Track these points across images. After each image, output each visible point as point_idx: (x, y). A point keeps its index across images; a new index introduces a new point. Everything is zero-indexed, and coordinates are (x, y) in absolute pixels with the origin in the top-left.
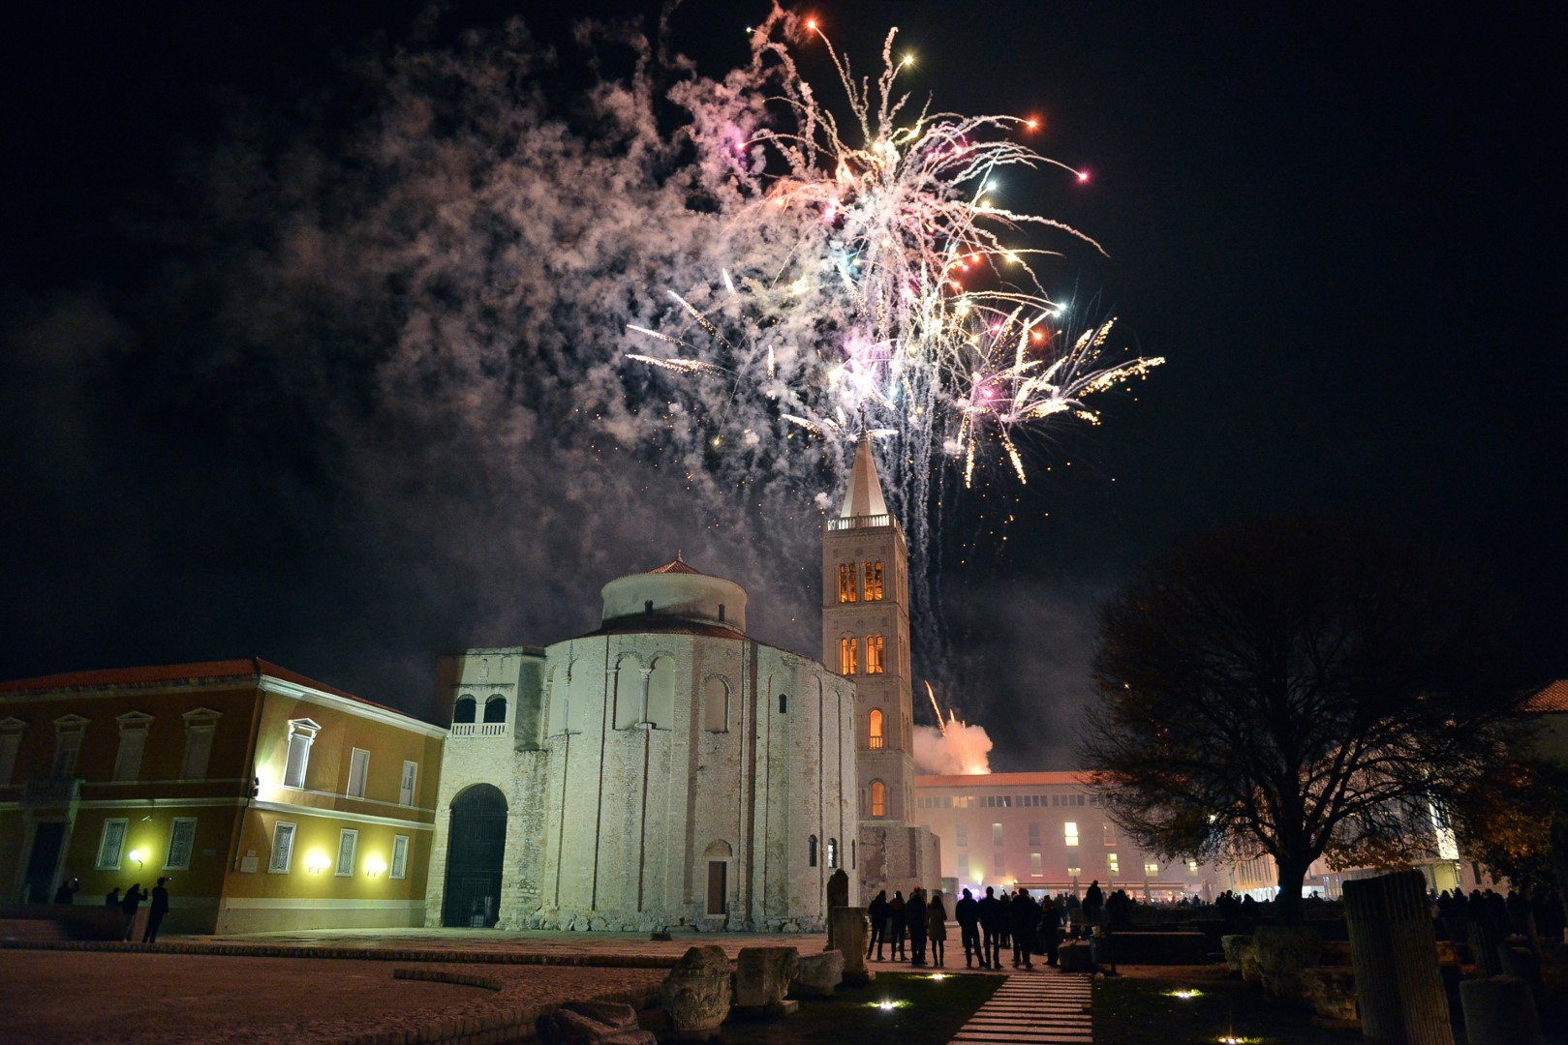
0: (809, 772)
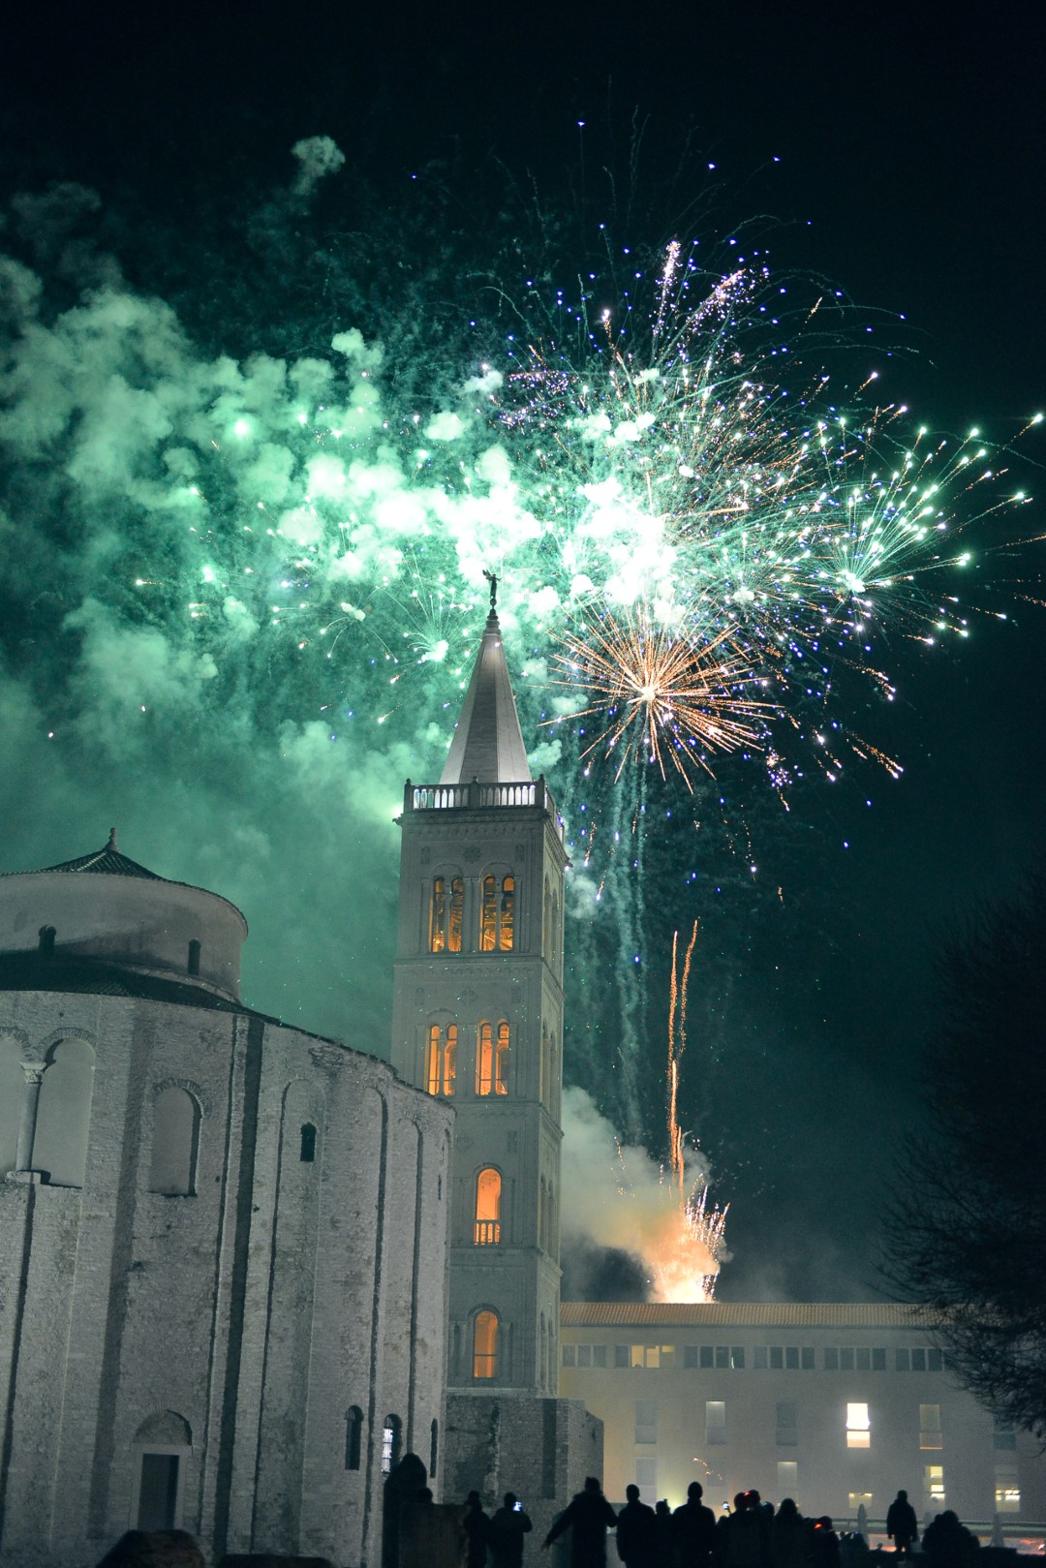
0: (353, 1281)
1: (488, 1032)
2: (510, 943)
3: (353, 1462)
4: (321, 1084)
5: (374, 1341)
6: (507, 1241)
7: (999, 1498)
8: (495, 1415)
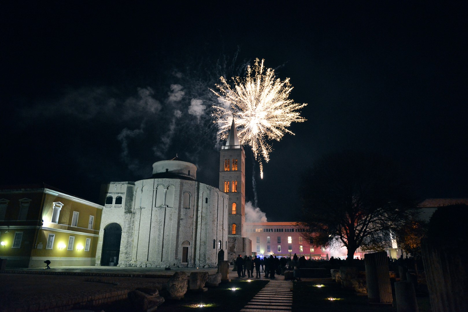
0: (213, 221)
1: (234, 182)
2: (237, 169)
3: (214, 248)
4: (208, 192)
5: (217, 230)
6: (237, 214)
7: (311, 250)
8: (235, 240)
